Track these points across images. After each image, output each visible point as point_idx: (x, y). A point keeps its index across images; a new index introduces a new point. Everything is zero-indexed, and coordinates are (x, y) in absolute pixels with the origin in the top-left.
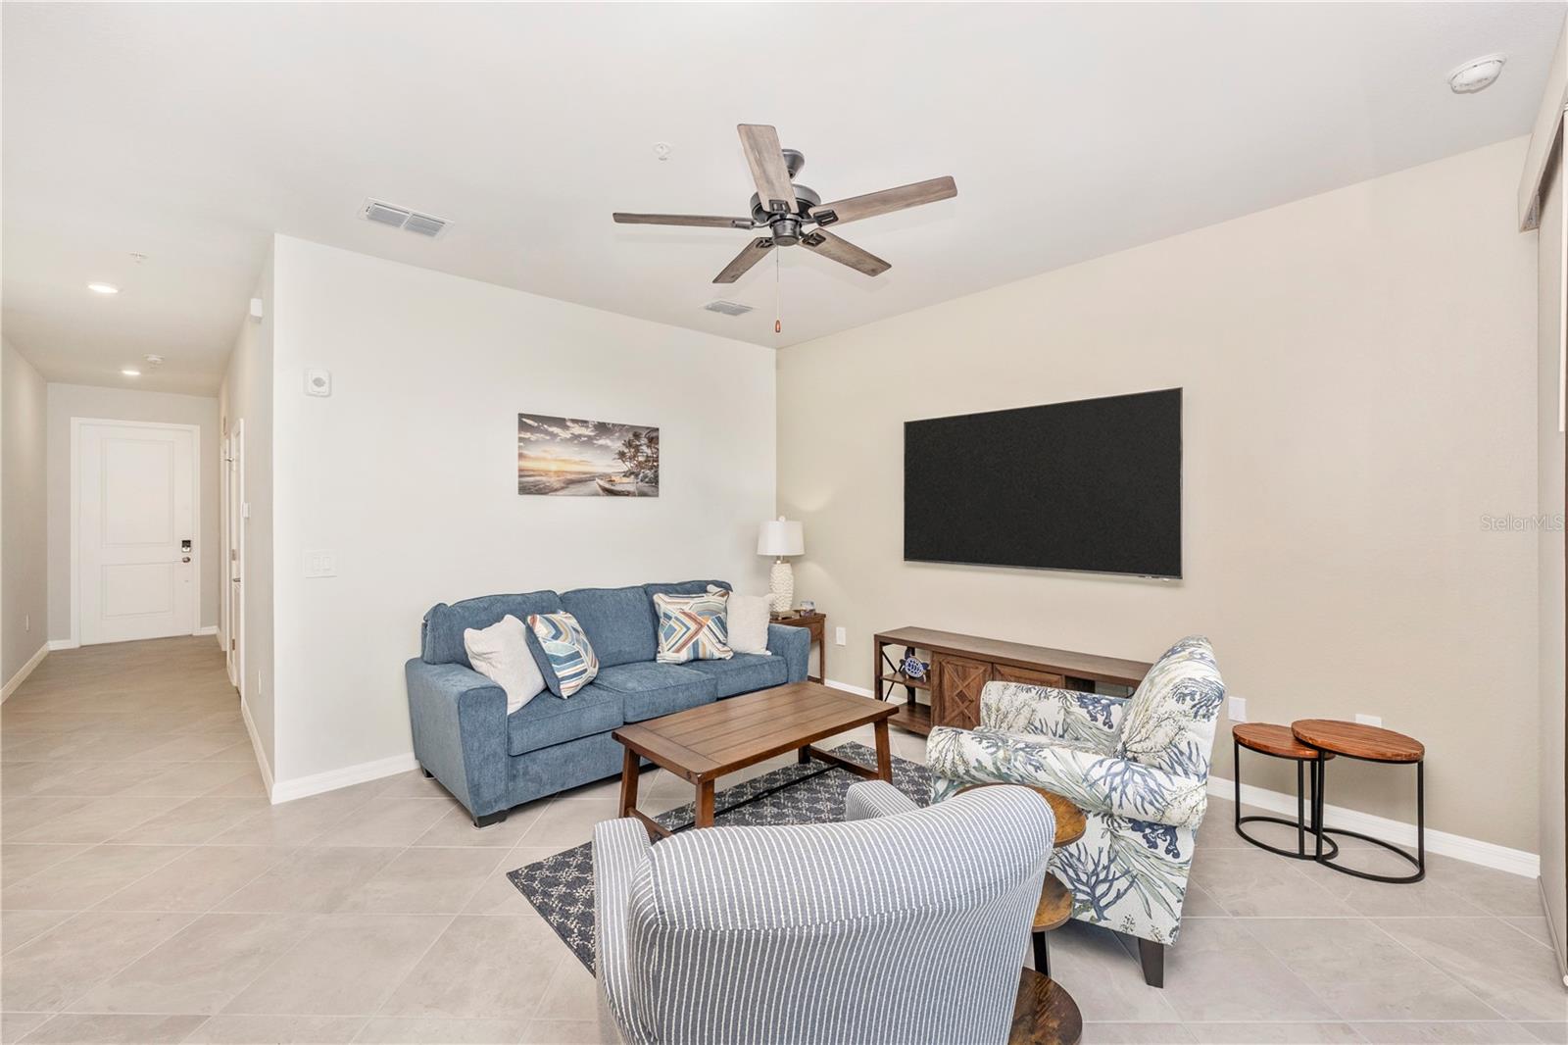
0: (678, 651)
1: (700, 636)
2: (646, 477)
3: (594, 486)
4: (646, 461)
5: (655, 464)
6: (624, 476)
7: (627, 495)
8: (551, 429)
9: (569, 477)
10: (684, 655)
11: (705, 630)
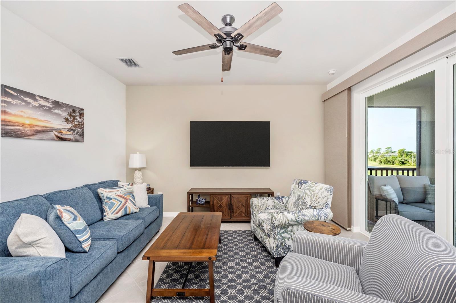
0: (117, 213)
1: (127, 205)
2: (78, 132)
3: (52, 134)
4: (78, 124)
5: (82, 126)
6: (68, 131)
7: (69, 141)
10: (120, 214)
11: (129, 201)
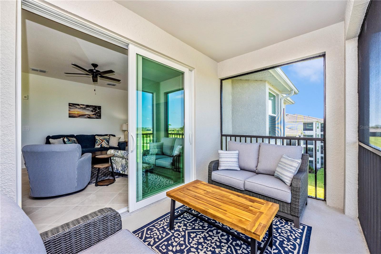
0: (98, 146)
1: (102, 143)
2: (98, 115)
3: (86, 116)
4: (98, 112)
5: (100, 113)
6: (93, 115)
7: (93, 118)
8: (76, 106)
9: (80, 115)
10: (99, 146)
11: (104, 142)
